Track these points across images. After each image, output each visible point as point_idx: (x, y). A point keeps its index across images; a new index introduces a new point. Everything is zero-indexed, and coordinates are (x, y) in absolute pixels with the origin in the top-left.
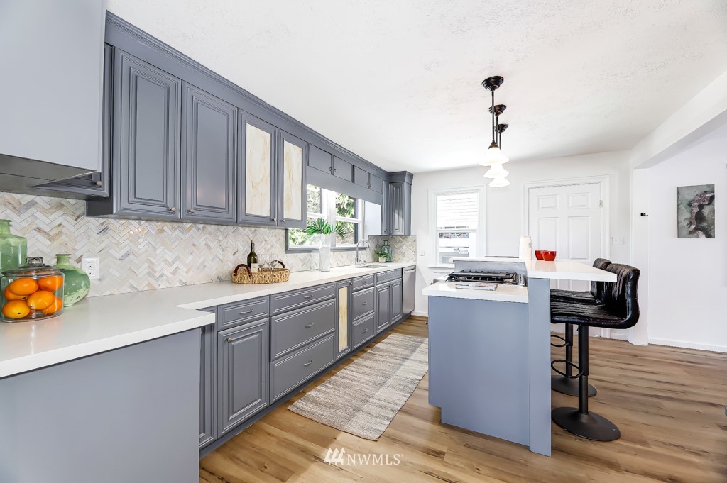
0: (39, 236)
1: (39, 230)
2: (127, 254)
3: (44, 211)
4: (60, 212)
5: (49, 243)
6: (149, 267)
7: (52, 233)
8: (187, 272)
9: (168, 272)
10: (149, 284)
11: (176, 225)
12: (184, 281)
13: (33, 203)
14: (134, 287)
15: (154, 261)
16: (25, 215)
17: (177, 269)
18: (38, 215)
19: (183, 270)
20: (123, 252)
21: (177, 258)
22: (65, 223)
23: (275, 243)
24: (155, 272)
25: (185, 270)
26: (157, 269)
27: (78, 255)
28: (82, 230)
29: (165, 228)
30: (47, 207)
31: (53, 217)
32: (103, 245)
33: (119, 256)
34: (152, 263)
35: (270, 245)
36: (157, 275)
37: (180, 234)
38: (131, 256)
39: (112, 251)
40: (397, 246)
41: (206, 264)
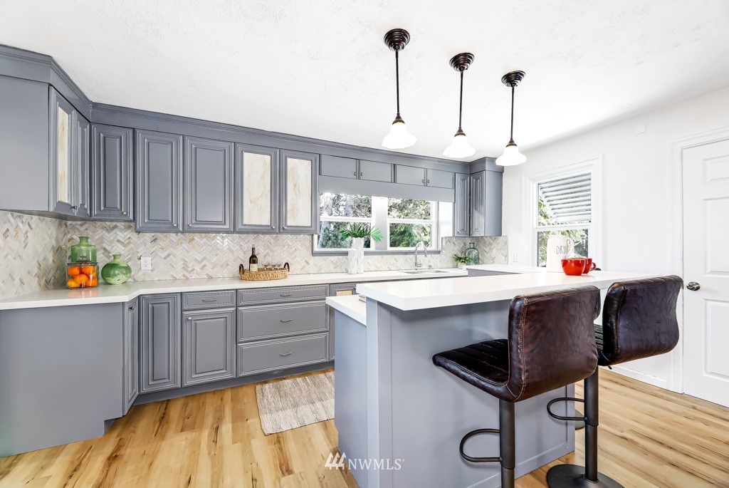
0: (119, 245)
1: (119, 241)
2: (169, 255)
3: (121, 230)
4: (130, 231)
5: (124, 248)
6: (184, 264)
7: (125, 243)
8: (213, 269)
9: (197, 268)
10: (184, 275)
11: (203, 235)
12: (210, 275)
13: (115, 227)
14: (173, 277)
15: (187, 260)
16: (112, 233)
17: (204, 266)
18: (118, 233)
19: (209, 266)
20: (166, 254)
21: (205, 258)
22: (132, 237)
23: (300, 248)
24: (188, 267)
25: (211, 267)
26: (189, 265)
27: (139, 255)
28: (142, 240)
29: (195, 237)
30: (123, 227)
31: (126, 233)
32: (154, 249)
33: (163, 257)
34: (186, 261)
35: (294, 249)
36: (190, 269)
37: (207, 242)
38: (171, 256)
39: (159, 253)
40: (487, 249)
41: (229, 263)
